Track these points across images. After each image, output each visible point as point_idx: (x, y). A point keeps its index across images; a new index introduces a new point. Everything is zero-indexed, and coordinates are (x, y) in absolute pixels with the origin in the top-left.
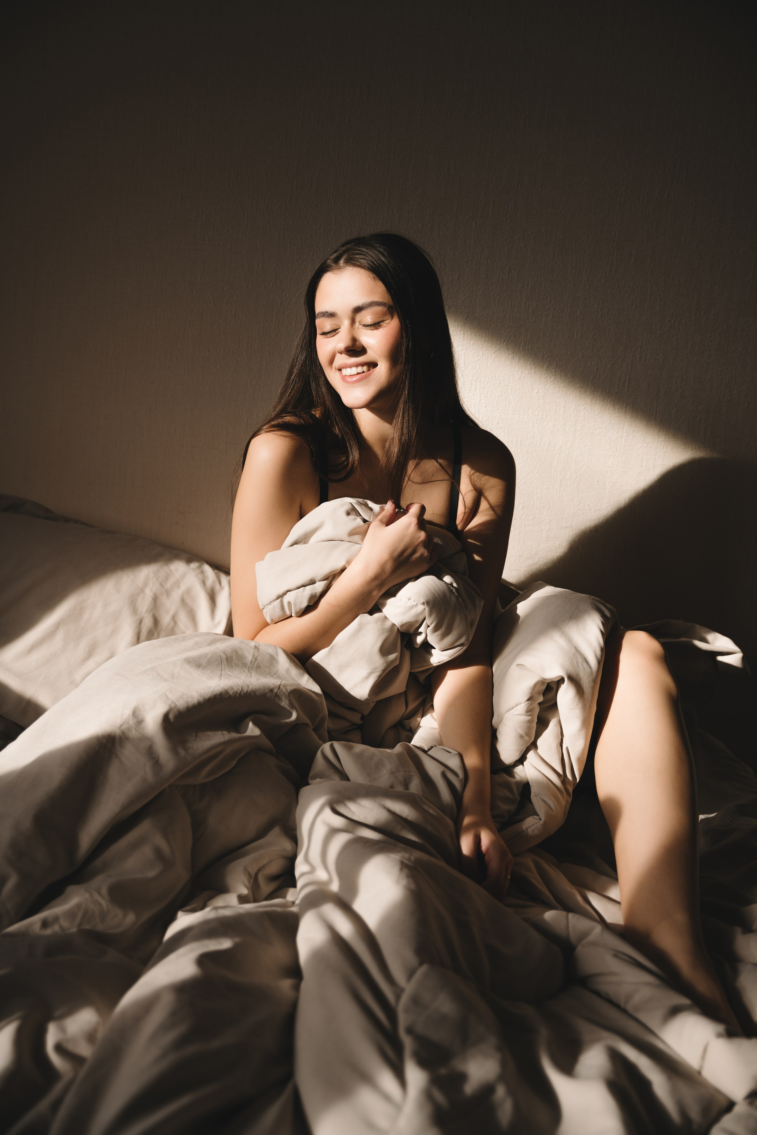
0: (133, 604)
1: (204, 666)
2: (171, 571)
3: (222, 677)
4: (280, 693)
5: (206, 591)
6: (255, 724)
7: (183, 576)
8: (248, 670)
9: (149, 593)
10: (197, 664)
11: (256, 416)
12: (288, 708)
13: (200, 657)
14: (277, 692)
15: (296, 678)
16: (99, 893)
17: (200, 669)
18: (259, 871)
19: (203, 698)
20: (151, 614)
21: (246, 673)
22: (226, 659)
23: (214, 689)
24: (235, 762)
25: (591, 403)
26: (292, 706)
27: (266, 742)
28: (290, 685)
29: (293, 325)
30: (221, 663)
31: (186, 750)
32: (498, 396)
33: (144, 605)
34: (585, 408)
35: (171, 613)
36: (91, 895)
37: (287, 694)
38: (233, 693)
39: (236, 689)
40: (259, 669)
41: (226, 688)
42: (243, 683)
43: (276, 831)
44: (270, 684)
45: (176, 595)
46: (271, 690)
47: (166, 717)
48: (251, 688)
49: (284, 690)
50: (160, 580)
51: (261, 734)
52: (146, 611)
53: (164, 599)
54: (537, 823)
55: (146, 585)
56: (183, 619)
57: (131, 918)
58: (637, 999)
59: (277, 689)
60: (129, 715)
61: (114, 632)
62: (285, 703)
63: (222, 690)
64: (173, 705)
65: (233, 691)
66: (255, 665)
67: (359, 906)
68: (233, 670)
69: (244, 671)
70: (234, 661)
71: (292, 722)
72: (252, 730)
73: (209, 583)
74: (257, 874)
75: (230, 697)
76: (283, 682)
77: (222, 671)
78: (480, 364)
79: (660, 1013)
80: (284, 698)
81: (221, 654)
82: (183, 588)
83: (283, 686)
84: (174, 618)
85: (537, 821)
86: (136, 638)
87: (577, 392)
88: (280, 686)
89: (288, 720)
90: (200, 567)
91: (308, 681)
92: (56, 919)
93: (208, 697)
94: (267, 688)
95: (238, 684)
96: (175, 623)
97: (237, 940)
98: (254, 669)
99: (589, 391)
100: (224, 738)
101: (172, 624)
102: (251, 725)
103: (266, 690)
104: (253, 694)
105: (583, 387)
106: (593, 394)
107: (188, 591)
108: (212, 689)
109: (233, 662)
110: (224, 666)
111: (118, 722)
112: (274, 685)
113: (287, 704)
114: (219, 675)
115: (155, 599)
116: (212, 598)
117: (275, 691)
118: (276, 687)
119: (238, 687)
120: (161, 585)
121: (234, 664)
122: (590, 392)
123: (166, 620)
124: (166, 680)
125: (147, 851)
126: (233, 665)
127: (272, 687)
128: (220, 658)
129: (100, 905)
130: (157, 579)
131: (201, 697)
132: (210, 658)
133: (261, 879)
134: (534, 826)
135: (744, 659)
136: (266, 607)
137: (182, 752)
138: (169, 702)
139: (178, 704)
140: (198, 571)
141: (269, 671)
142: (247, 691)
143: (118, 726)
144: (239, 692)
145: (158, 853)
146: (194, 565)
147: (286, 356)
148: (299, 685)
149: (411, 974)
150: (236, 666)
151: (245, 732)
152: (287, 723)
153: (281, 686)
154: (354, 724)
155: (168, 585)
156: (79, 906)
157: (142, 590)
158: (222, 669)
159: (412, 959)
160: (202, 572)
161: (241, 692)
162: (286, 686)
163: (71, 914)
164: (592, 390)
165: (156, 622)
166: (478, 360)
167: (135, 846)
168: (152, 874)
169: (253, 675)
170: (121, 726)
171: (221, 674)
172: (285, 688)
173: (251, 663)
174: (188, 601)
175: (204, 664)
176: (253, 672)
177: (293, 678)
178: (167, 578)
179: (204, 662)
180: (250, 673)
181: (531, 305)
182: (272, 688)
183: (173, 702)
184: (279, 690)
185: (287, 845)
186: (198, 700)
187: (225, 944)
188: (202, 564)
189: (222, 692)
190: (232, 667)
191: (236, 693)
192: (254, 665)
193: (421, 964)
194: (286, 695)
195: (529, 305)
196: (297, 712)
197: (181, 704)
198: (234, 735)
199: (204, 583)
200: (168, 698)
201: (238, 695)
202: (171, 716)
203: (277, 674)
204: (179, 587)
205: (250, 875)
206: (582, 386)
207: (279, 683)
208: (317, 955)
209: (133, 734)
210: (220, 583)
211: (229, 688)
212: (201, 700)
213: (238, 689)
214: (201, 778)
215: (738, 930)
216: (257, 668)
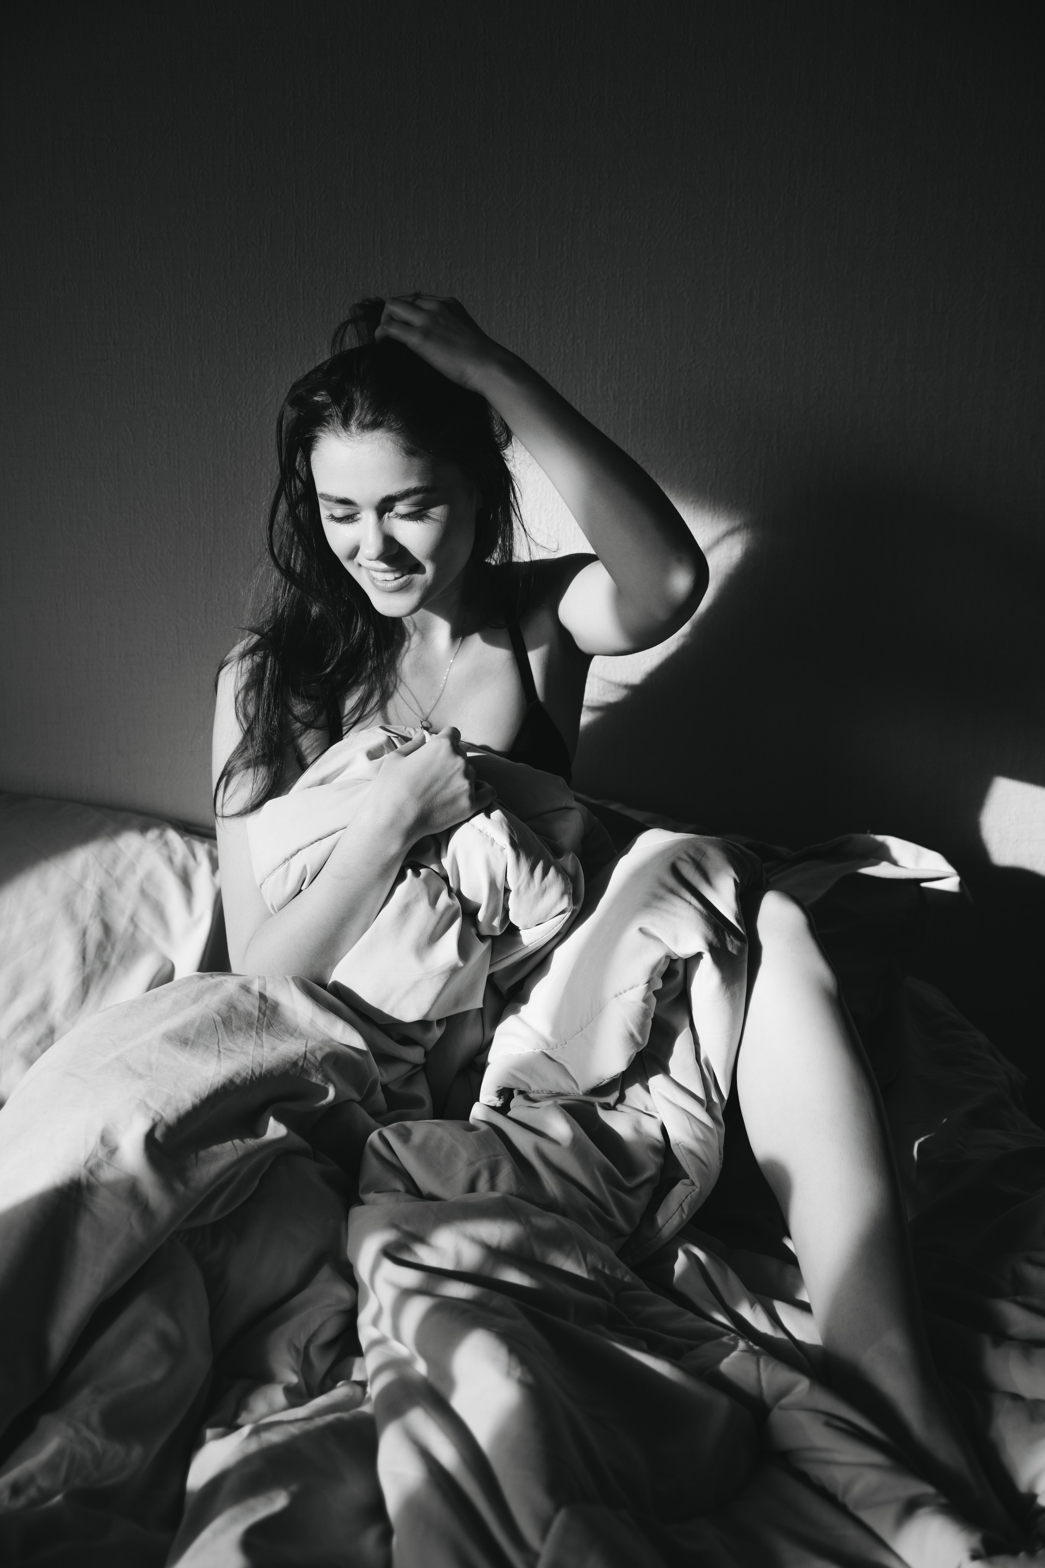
0: (69, 908)
1: (193, 1041)
2: (119, 849)
3: (222, 1056)
4: (307, 1065)
5: (175, 873)
6: (279, 1119)
7: (139, 854)
8: (257, 1033)
9: (91, 888)
10: (182, 1040)
11: (219, 599)
12: (322, 1084)
13: (185, 1027)
14: (303, 1065)
15: (326, 1030)
16: (88, 1425)
17: (188, 1048)
18: (309, 1342)
19: (199, 1098)
20: (98, 919)
21: (254, 1039)
22: (223, 1022)
23: (212, 1081)
24: (256, 1183)
25: (711, 523)
26: (328, 1079)
27: (298, 1141)
28: (321, 1049)
29: (259, 458)
30: (217, 1030)
31: (185, 1183)
32: (575, 528)
33: (86, 907)
34: (703, 531)
35: (128, 912)
36: (77, 1431)
37: (317, 1064)
38: (241, 1081)
39: (244, 1074)
40: (271, 1028)
41: (230, 1075)
42: (253, 1062)
43: (326, 1272)
44: (292, 1055)
45: (132, 884)
46: (295, 1064)
47: (150, 1138)
48: (266, 1067)
49: (312, 1059)
50: (105, 865)
51: (288, 1133)
52: (91, 916)
53: (114, 894)
54: (691, 1193)
55: (84, 876)
56: (146, 919)
57: (137, 1452)
58: (857, 1490)
59: (303, 1060)
60: (96, 1144)
61: (47, 954)
62: (316, 1079)
63: (225, 1080)
64: (157, 1118)
65: (240, 1078)
66: (265, 1023)
67: (459, 1403)
68: (235, 1037)
69: (251, 1036)
70: (233, 1022)
71: (330, 1103)
72: (275, 1129)
73: (178, 859)
74: (307, 1347)
75: (237, 1088)
76: (311, 1044)
77: (220, 1044)
78: (543, 484)
79: (891, 1512)
80: (313, 1072)
81: (214, 1016)
82: (140, 873)
83: (310, 1053)
84: (132, 920)
85: (690, 1188)
86: (80, 959)
87: (690, 509)
88: (305, 1054)
89: (324, 1102)
90: (161, 836)
91: (344, 1031)
92: (31, 1479)
93: (206, 1095)
94: (288, 1062)
95: (246, 1065)
96: (136, 926)
97: (294, 1488)
98: (264, 1030)
99: (707, 506)
100: (237, 1154)
101: (131, 929)
102: (272, 1121)
103: (287, 1066)
104: (269, 1076)
105: (697, 501)
106: (714, 510)
107: (149, 876)
108: (210, 1080)
109: (233, 1025)
110: (221, 1034)
111: (82, 1157)
112: (298, 1054)
113: (320, 1079)
114: (217, 1053)
115: (102, 896)
116: (186, 881)
117: (300, 1064)
118: (301, 1057)
119: (247, 1070)
120: (108, 873)
121: (235, 1027)
122: (709, 506)
123: (121, 924)
124: (141, 1077)
125: (148, 1341)
126: (234, 1029)
127: (295, 1058)
128: (213, 1023)
129: (91, 1444)
130: (101, 865)
131: (197, 1097)
132: (199, 1026)
133: (313, 1352)
134: (689, 1197)
135: (961, 884)
136: (267, 880)
137: (180, 1188)
138: (151, 1114)
139: (164, 1115)
140: (160, 843)
141: (286, 1028)
142: (260, 1074)
143: (83, 1164)
144: (249, 1078)
145: (164, 1339)
146: (153, 834)
147: (252, 505)
148: (332, 1040)
149: (545, 1528)
150: (238, 1029)
151: (264, 1133)
152: (323, 1106)
153: (308, 1054)
154: (415, 1066)
155: (118, 871)
156: (60, 1452)
157: (80, 886)
158: (219, 1039)
159: (544, 1503)
160: (166, 844)
161: (251, 1077)
162: (314, 1051)
163: (51, 1466)
164: (712, 503)
165: (107, 928)
166: (540, 479)
167: (130, 1336)
168: (158, 1374)
169: (264, 1039)
170: (87, 1162)
171: (219, 1051)
172: (314, 1056)
173: (258, 1020)
174: (151, 891)
175: (192, 1037)
176: (264, 1034)
177: (322, 1031)
178: (115, 861)
179: (191, 1034)
180: (259, 1037)
181: (611, 388)
182: (295, 1060)
183: (157, 1113)
184: (306, 1062)
185: (343, 1292)
186: (192, 1103)
187: (279, 1501)
188: (164, 830)
189: (224, 1084)
190: (233, 1032)
191: (244, 1080)
192: (263, 1023)
193: (557, 1510)
194: (316, 1067)
195: (607, 389)
196: (335, 1087)
197: (170, 1115)
198: (251, 1142)
199: (170, 860)
200: (148, 1108)
201: (248, 1082)
202: (158, 1134)
203: (298, 1030)
204: (134, 872)
205: (297, 1350)
206: (696, 499)
207: (304, 1049)
208: (412, 1505)
209: (107, 1174)
210: (194, 856)
211: (234, 1075)
212: (197, 1101)
213: (247, 1073)
214: (213, 1215)
215: (987, 1341)
216: (269, 1027)
